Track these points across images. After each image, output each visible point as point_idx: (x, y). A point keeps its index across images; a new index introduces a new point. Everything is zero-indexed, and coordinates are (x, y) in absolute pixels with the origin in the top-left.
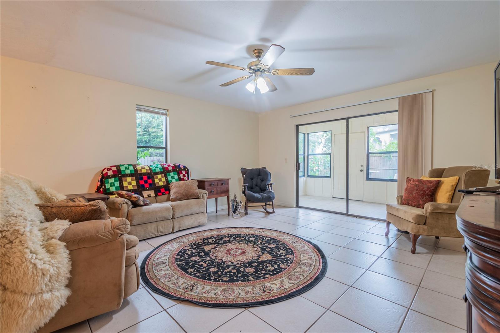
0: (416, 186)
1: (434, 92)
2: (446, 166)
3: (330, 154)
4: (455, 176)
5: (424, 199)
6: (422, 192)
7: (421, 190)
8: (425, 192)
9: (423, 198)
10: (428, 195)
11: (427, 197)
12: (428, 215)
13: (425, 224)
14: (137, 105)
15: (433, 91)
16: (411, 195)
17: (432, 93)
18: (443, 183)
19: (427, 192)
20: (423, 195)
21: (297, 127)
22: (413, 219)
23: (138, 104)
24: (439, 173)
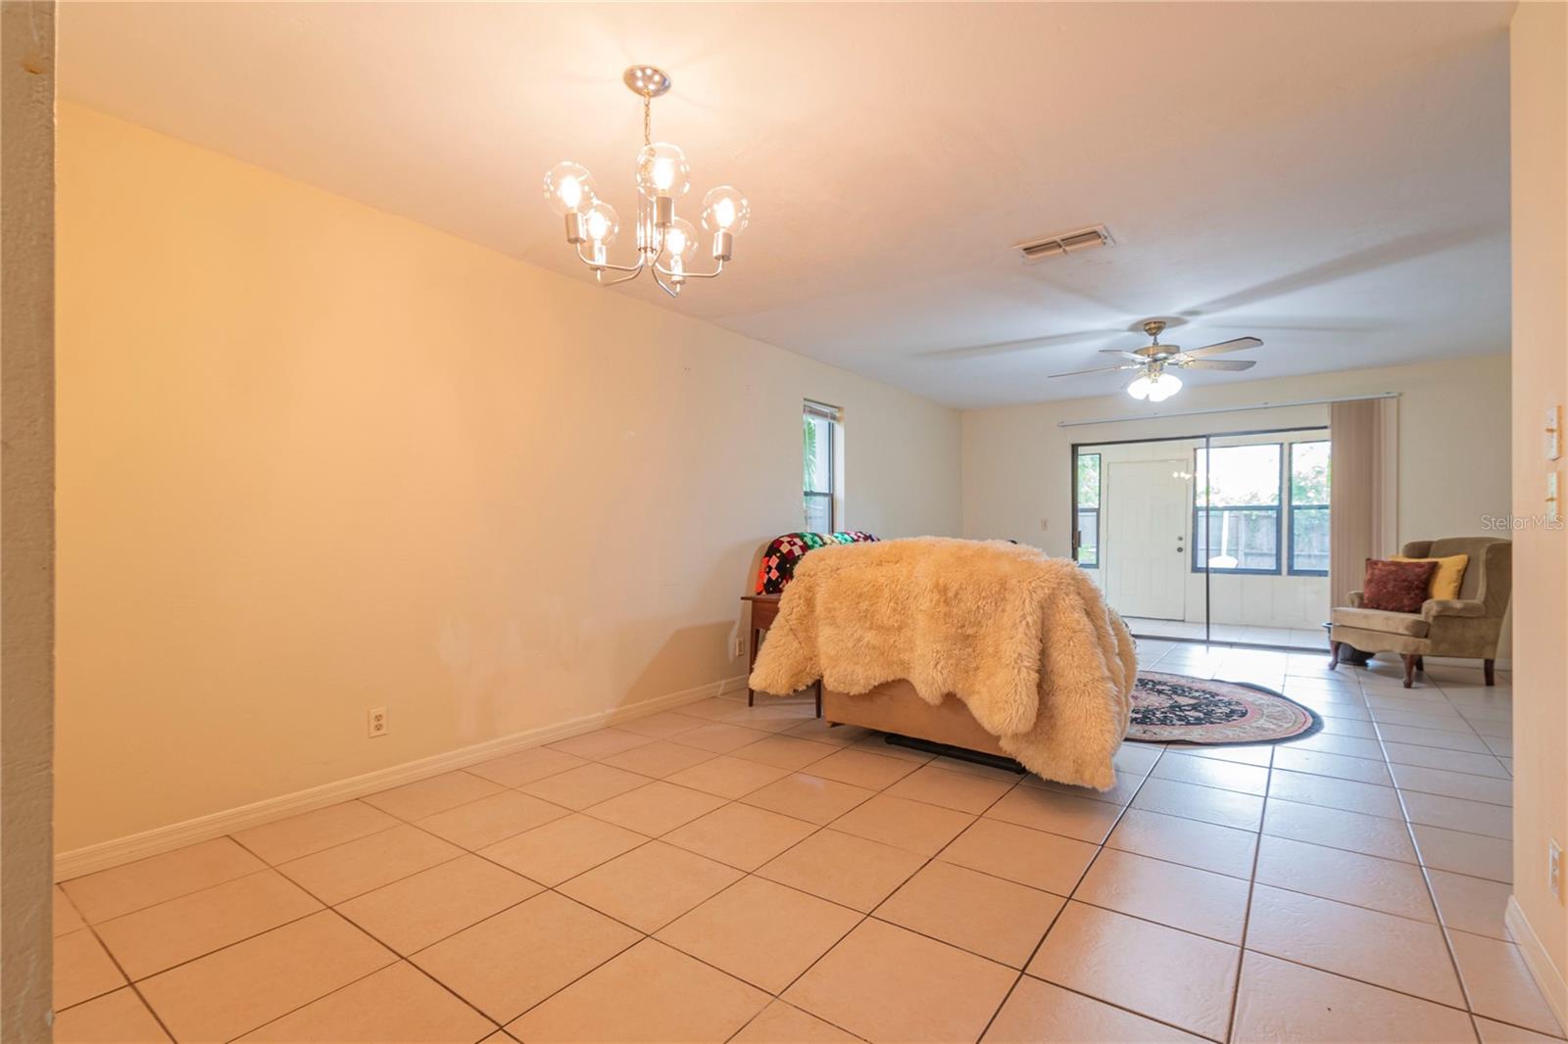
0: (1391, 572)
1: (1402, 398)
2: (1435, 538)
3: (1098, 511)
4: (1457, 554)
5: (1412, 595)
6: (1406, 583)
7: (1404, 581)
8: (1413, 583)
9: (1409, 594)
10: (1418, 587)
11: (1417, 592)
12: (1430, 620)
13: (1426, 637)
14: (805, 399)
15: (1401, 394)
16: (1385, 591)
17: (1395, 400)
18: (1440, 567)
19: (1416, 583)
20: (1409, 589)
21: (1075, 447)
22: (1407, 628)
23: (808, 397)
24: (1422, 549)
